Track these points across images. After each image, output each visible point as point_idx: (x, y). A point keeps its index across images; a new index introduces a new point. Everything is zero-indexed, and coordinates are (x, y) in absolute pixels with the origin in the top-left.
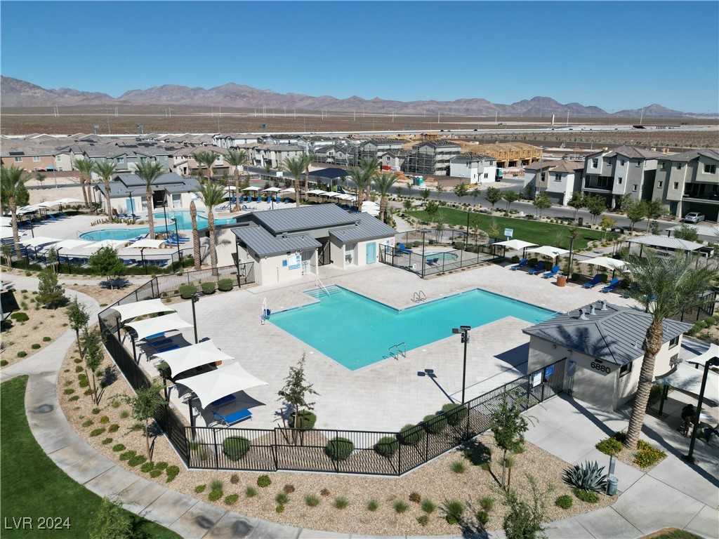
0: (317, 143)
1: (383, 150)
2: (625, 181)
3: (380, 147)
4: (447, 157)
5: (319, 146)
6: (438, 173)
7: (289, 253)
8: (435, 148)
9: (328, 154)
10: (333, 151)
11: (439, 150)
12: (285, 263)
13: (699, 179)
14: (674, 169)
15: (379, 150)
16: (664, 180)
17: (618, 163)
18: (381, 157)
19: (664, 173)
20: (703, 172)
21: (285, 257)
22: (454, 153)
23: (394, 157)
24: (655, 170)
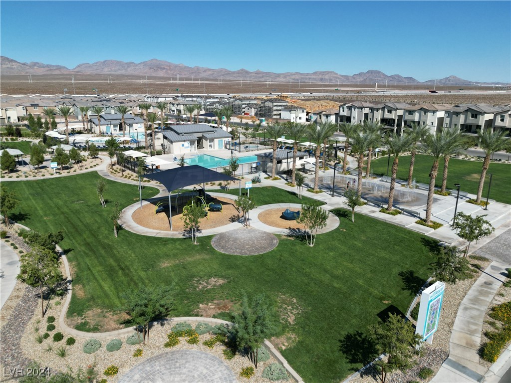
0: (208, 100)
1: (245, 104)
2: (356, 118)
3: (244, 102)
4: (279, 108)
5: (210, 102)
6: (275, 117)
7: (184, 141)
8: (273, 103)
9: (214, 106)
10: (218, 105)
11: (275, 104)
12: (183, 145)
13: (386, 116)
14: (375, 112)
15: (243, 104)
16: (372, 118)
17: (353, 109)
18: (244, 108)
19: (372, 114)
20: (387, 113)
21: (183, 143)
22: (284, 106)
23: (251, 108)
24: (368, 113)
